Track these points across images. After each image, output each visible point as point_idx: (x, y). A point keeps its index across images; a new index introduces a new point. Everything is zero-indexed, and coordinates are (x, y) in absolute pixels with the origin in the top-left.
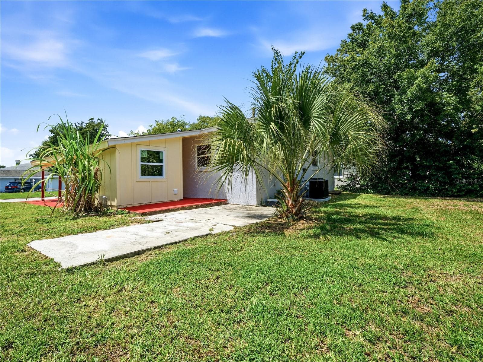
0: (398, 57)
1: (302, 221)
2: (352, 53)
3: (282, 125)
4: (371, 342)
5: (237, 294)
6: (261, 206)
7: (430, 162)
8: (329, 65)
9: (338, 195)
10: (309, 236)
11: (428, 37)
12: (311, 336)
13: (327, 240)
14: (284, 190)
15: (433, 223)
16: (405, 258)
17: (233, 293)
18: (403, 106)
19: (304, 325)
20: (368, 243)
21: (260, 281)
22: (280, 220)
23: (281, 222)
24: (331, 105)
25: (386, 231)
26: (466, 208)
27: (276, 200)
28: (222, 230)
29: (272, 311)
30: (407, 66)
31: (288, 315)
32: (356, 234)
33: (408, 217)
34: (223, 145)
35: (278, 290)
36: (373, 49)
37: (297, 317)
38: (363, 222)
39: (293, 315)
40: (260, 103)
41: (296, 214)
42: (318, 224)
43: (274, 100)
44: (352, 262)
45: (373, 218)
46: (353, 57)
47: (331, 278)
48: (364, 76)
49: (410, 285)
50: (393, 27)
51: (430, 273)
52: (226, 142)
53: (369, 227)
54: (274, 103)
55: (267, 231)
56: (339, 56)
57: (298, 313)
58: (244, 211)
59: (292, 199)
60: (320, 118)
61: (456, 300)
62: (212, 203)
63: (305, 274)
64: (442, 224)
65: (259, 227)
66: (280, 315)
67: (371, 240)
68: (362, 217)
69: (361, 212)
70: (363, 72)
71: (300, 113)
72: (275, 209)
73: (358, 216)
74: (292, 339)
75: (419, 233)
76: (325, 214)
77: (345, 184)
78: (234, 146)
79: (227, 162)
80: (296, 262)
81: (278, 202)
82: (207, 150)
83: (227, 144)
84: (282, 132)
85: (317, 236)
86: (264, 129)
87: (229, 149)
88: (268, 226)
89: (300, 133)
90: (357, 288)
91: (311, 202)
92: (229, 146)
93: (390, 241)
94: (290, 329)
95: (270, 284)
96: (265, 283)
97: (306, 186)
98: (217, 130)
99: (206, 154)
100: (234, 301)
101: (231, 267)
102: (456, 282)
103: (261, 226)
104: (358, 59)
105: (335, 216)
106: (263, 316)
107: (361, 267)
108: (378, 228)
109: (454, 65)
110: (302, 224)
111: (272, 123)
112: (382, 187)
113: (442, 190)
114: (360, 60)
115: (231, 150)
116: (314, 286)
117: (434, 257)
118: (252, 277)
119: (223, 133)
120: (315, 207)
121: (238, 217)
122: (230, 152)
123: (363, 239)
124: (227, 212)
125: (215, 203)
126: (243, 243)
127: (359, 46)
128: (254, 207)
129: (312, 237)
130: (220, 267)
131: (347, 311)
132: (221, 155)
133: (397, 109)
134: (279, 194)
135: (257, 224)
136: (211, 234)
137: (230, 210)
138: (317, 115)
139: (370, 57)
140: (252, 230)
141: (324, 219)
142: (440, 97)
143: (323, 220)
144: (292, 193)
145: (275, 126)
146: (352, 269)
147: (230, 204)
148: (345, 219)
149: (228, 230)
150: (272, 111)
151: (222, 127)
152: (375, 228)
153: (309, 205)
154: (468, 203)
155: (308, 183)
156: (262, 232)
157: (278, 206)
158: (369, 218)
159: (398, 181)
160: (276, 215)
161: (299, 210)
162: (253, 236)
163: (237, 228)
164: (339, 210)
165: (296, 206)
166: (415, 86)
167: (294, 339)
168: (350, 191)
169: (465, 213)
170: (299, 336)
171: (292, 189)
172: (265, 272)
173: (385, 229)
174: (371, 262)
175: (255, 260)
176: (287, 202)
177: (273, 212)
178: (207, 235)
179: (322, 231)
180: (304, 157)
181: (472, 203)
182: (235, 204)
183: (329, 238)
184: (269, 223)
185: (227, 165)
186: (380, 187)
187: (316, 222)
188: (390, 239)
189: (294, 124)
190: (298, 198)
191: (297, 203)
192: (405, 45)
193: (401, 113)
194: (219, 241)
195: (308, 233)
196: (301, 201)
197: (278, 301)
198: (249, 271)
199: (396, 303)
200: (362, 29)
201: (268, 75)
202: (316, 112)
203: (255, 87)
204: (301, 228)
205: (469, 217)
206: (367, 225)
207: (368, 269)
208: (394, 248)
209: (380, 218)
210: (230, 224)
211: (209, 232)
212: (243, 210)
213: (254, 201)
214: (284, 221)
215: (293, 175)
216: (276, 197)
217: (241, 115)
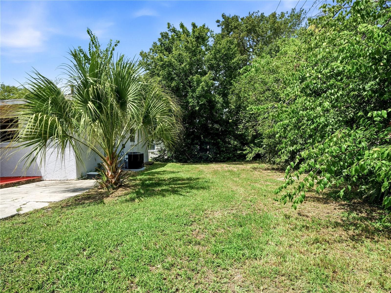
0: (191, 64)
1: (120, 189)
2: (161, 54)
3: (100, 105)
4: (168, 269)
5: (51, 268)
6: (82, 179)
7: (209, 140)
8: (143, 59)
9: (151, 165)
10: (127, 201)
11: (208, 55)
12: (123, 281)
13: (141, 201)
14: (104, 164)
15: (209, 180)
16: (192, 205)
17: (46, 267)
18: (194, 100)
19: (118, 274)
20: (171, 199)
21: (77, 249)
22: (100, 191)
23: (101, 192)
24: (143, 93)
25: (182, 189)
26: (227, 169)
27: (96, 173)
28: (34, 208)
29: (88, 271)
30: (197, 72)
31: (104, 271)
32: (162, 193)
33: (196, 177)
34: (33, 120)
35: (95, 252)
36: (175, 55)
37: (112, 269)
38: (168, 184)
39: (108, 269)
40: (77, 82)
41: (116, 183)
42: (133, 189)
43: (92, 81)
44: (158, 215)
45: (174, 180)
46: (161, 57)
47: (142, 231)
48: (169, 74)
49: (194, 223)
50: (188, 42)
51: (205, 213)
52: (37, 117)
53: (171, 187)
54: (92, 84)
55: (86, 202)
56: (151, 54)
57: (113, 266)
58: (63, 186)
59: (111, 171)
60: (135, 103)
61: (218, 226)
62: (21, 181)
63: (120, 232)
64: (214, 180)
65: (78, 199)
66: (96, 272)
67: (172, 196)
68: (167, 180)
69: (167, 176)
70: (169, 71)
71: (117, 96)
72: (95, 181)
73: (165, 180)
74: (106, 289)
75: (202, 188)
76: (140, 181)
77: (157, 156)
78: (47, 121)
79: (37, 138)
80: (114, 224)
81: (99, 175)
82: (10, 124)
83: (38, 119)
84: (100, 111)
85: (132, 200)
86: (82, 107)
87: (40, 123)
88: (88, 197)
89: (117, 114)
90: (160, 234)
91: (129, 172)
92: (41, 121)
93: (184, 195)
94: (104, 282)
95: (87, 249)
96: (82, 249)
97: (125, 159)
98: (25, 103)
99: (9, 128)
100: (47, 275)
101: (44, 243)
102: (218, 215)
103: (80, 198)
104: (165, 60)
105: (148, 182)
106: (79, 279)
107: (164, 218)
108: (178, 187)
109: (222, 78)
110: (120, 192)
111: (89, 102)
112: (182, 157)
113: (216, 158)
114: (166, 61)
115: (43, 125)
116: (128, 240)
117: (208, 202)
118: (68, 247)
119: (32, 107)
120: (133, 176)
121: (55, 192)
122: (42, 128)
123: (167, 197)
124: (41, 189)
125: (25, 181)
126: (60, 217)
127: (166, 50)
128: (74, 181)
129: (128, 201)
130: (30, 246)
131: (152, 253)
132: (30, 130)
133: (190, 102)
134: (100, 167)
135: (77, 196)
136: (19, 215)
137: (46, 186)
138: (133, 99)
139: (173, 60)
140: (70, 203)
141: (140, 185)
142: (214, 98)
143: (138, 186)
144: (111, 166)
145: (92, 105)
146: (158, 220)
147: (45, 180)
148: (155, 183)
149: (42, 207)
150: (89, 90)
151: (32, 101)
152: (176, 188)
153: (128, 175)
154: (228, 165)
155: (127, 157)
156: (81, 203)
157: (98, 178)
158: (172, 181)
159: (192, 153)
160: (96, 187)
161: (118, 180)
162: (71, 209)
163: (53, 204)
164: (151, 177)
165: (115, 177)
166: (200, 87)
167: (108, 289)
168: (161, 161)
169: (226, 172)
170: (112, 285)
171: (111, 162)
172: (83, 240)
173: (182, 187)
174: (171, 212)
175: (73, 230)
176: (107, 174)
177: (93, 184)
178: (13, 216)
179: (137, 195)
180: (122, 135)
181: (229, 165)
182: (52, 180)
183: (143, 199)
184: (89, 194)
185: (39, 141)
186: (181, 157)
187: (133, 188)
188: (184, 194)
189: (111, 105)
190: (117, 170)
191: (116, 173)
192: (195, 58)
193: (193, 105)
194: (29, 220)
195: (125, 198)
196: (119, 172)
197: (95, 261)
198: (66, 242)
199: (185, 237)
200: (168, 37)
201: (85, 56)
202: (131, 97)
203: (72, 65)
204: (120, 194)
205: (227, 174)
206: (170, 186)
207: (169, 218)
208: (186, 200)
209: (180, 180)
210: (44, 201)
211: (16, 213)
212: (60, 185)
213: (73, 175)
214: (104, 191)
215: (112, 150)
216: (96, 170)
217: (56, 91)
